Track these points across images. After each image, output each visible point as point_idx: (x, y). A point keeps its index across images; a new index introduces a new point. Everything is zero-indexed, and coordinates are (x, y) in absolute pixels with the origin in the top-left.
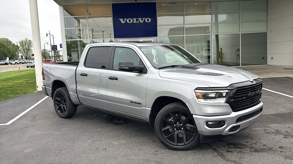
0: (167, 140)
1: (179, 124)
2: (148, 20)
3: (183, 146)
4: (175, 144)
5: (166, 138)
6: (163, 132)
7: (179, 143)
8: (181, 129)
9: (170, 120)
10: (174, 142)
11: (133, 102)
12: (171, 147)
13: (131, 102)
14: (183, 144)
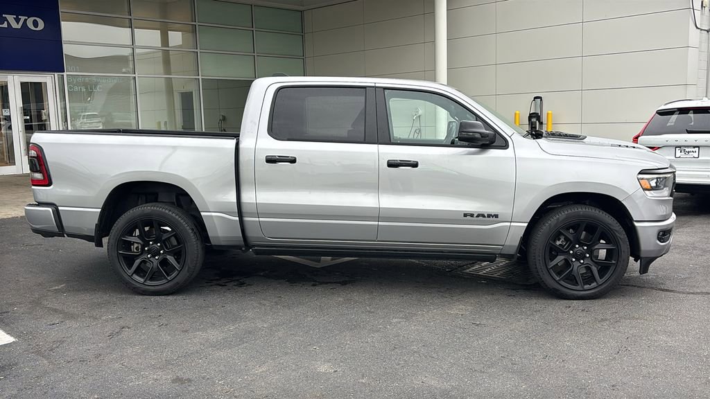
0: (562, 283)
1: (581, 248)
2: (35, 24)
3: (596, 290)
4: (578, 288)
5: (559, 280)
6: (551, 271)
7: (586, 284)
8: (584, 258)
9: (558, 243)
10: (576, 284)
11: (472, 215)
12: (573, 295)
13: (465, 215)
14: (594, 284)
